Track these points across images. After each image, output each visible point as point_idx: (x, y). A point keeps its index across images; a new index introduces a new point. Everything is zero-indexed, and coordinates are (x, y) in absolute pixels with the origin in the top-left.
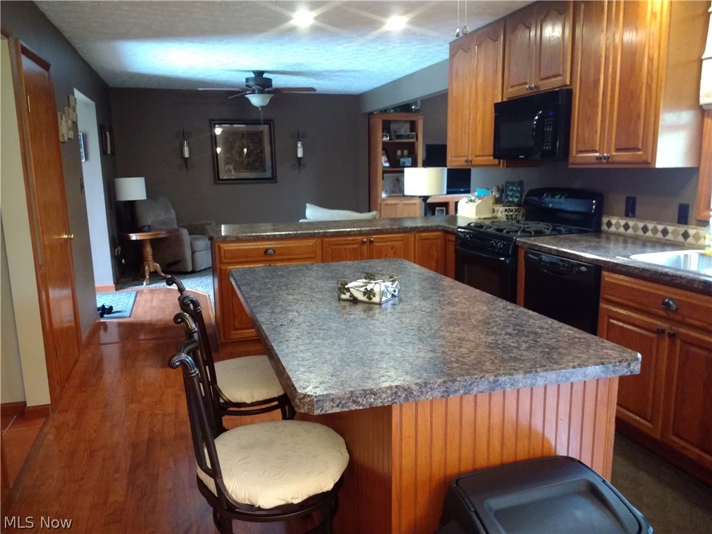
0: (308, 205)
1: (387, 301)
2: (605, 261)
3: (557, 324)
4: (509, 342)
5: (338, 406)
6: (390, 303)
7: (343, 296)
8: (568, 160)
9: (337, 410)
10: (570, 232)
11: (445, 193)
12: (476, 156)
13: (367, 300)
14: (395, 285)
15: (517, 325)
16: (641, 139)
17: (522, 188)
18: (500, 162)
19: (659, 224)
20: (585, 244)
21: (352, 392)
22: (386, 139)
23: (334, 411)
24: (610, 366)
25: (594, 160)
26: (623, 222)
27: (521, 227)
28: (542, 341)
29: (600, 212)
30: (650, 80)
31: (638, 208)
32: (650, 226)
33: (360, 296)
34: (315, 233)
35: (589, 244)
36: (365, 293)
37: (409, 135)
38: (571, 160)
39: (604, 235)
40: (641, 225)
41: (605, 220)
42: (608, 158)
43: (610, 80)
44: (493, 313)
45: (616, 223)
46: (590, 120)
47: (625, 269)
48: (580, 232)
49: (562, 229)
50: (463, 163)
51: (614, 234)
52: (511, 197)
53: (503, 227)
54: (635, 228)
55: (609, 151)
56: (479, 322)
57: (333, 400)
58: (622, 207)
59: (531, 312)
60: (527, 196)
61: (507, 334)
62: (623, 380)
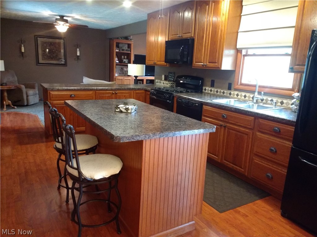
0: (83, 77)
1: (133, 112)
2: (204, 102)
3: (191, 119)
4: (177, 123)
5: (128, 140)
6: (134, 113)
7: (117, 110)
8: (192, 65)
9: (127, 141)
10: (192, 92)
11: (144, 75)
12: (158, 61)
13: (126, 112)
14: (135, 107)
15: (178, 119)
16: (217, 59)
17: (174, 75)
18: (167, 64)
19: (222, 90)
20: (197, 96)
21: (132, 136)
22: (117, 51)
23: (126, 141)
24: (207, 129)
25: (201, 66)
26: (210, 89)
27: (175, 90)
28: (187, 123)
29: (202, 85)
30: (221, 39)
31: (215, 84)
32: (219, 90)
33: (124, 110)
34: (92, 89)
35: (199, 96)
36: (125, 109)
37: (127, 50)
38: (193, 65)
39: (203, 94)
40: (216, 90)
41: (204, 88)
42: (206, 65)
43: (207, 37)
44: (170, 116)
45: (207, 89)
46: (200, 51)
47: (210, 105)
48: (196, 92)
49: (189, 91)
50: (152, 64)
51: (207, 93)
52: (171, 78)
53: (168, 89)
54: (214, 91)
55: (206, 63)
56: (167, 118)
57: (126, 138)
58: (210, 83)
59: (182, 116)
60: (176, 78)
61: (176, 121)
62: (210, 133)
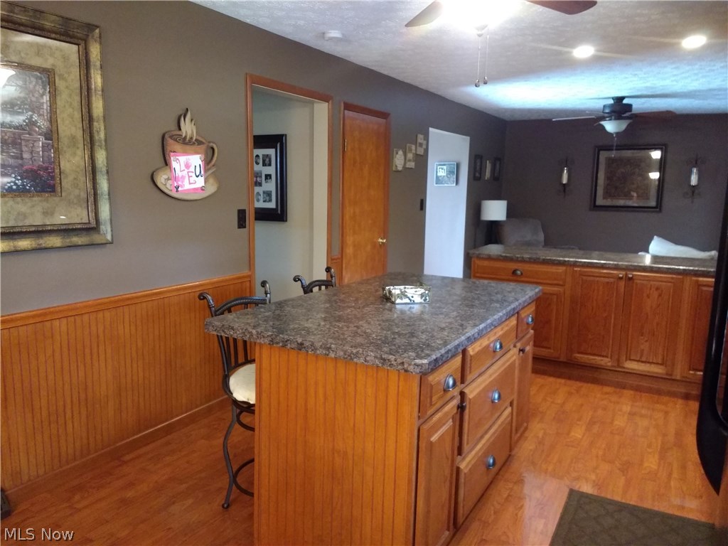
0: (655, 237)
34: (565, 261)
